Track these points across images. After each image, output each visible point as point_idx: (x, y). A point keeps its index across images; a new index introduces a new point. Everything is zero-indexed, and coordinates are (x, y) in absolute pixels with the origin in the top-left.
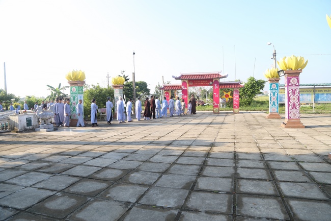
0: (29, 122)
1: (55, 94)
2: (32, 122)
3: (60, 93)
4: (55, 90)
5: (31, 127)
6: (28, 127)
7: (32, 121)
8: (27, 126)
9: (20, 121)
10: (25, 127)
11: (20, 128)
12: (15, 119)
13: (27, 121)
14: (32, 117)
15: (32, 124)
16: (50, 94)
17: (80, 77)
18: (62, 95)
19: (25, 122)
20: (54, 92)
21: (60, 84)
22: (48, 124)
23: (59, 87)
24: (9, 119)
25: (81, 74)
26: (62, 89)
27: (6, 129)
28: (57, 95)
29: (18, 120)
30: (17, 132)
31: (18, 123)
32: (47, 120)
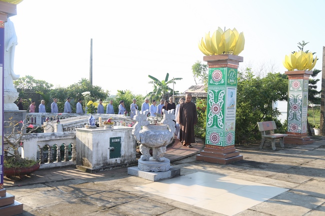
0: (115, 147)
1: (160, 90)
2: (122, 148)
3: (167, 88)
4: (160, 85)
5: (118, 160)
6: (113, 160)
7: (123, 144)
8: (111, 157)
9: (96, 144)
10: (105, 159)
11: (94, 162)
12: (86, 137)
13: (112, 144)
14: (122, 135)
15: (123, 153)
16: (152, 90)
17: (233, 44)
18: (169, 91)
19: (106, 148)
20: (158, 87)
21: (168, 75)
22: (158, 161)
23: (167, 79)
24: (75, 138)
25: (237, 38)
26: (170, 82)
27: (68, 160)
28: (162, 92)
29: (91, 142)
30: (88, 171)
31: (91, 148)
32: (158, 148)
